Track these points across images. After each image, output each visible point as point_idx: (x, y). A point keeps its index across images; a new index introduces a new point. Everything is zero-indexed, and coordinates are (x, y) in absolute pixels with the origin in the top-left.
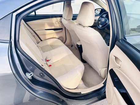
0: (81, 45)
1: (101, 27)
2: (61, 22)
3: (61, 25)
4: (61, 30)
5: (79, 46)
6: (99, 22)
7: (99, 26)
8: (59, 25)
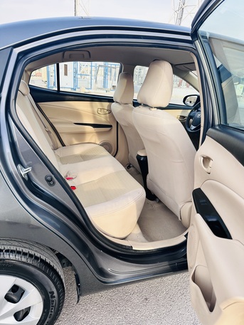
0: (146, 157)
1: (194, 130)
2: (110, 112)
3: (110, 118)
4: (109, 129)
5: (142, 159)
6: (191, 120)
7: (189, 127)
8: (106, 118)
